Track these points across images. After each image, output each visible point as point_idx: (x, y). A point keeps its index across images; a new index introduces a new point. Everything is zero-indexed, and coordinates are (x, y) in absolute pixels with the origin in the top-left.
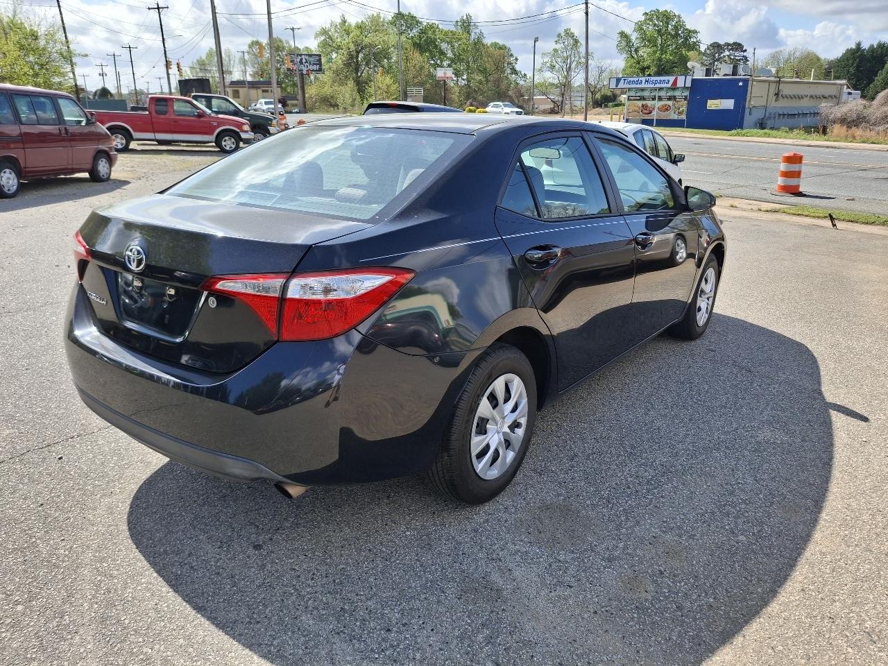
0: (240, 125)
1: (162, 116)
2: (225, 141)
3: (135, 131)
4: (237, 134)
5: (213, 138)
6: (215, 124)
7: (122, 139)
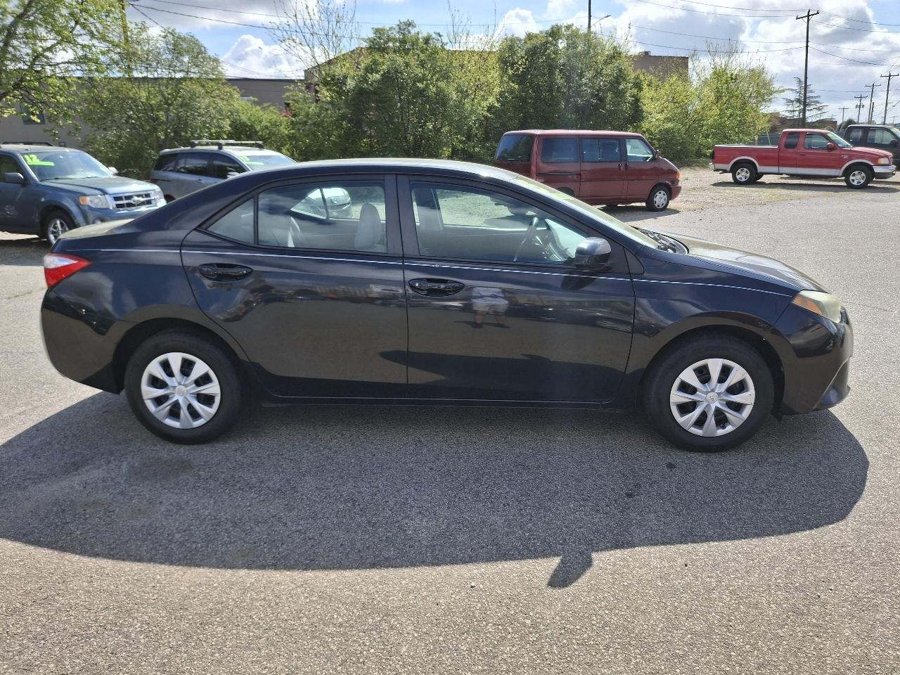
0: (875, 158)
1: (791, 150)
2: (854, 175)
3: (760, 165)
4: (871, 168)
5: (839, 172)
6: (846, 157)
7: (747, 172)
